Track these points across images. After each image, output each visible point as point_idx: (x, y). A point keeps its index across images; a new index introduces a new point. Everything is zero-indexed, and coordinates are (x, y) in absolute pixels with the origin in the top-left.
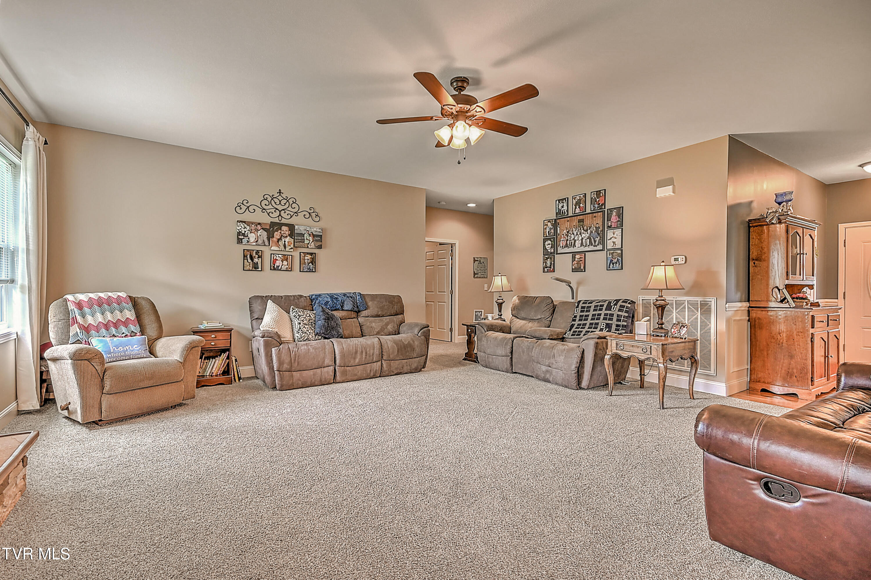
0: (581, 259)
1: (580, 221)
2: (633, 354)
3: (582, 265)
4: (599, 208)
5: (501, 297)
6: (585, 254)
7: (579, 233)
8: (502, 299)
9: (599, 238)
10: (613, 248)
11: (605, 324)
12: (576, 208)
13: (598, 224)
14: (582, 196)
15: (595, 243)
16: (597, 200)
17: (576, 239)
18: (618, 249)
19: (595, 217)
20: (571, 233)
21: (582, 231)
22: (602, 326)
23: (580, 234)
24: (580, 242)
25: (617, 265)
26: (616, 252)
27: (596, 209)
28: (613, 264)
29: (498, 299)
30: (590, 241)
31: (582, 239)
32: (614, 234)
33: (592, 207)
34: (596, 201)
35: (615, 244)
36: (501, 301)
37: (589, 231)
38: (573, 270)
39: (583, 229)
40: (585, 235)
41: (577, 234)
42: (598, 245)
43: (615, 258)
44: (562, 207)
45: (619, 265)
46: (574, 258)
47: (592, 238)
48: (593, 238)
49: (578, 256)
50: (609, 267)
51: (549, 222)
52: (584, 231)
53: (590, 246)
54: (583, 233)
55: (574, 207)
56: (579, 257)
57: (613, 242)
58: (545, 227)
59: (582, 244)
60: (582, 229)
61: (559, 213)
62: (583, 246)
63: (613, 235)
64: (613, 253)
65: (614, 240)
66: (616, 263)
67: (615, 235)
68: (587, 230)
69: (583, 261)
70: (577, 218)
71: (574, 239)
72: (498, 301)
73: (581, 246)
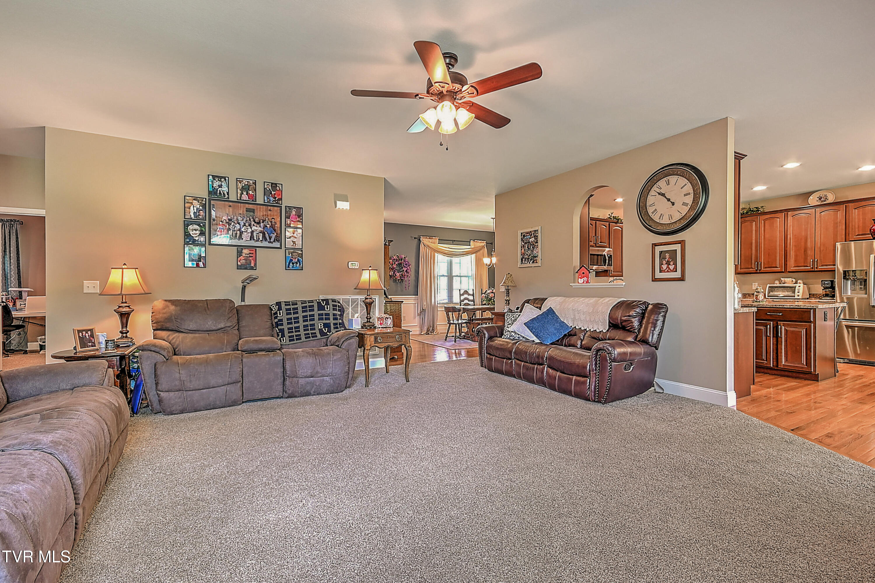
0: (251, 255)
1: (248, 210)
2: (389, 344)
3: (252, 261)
4: (274, 202)
5: (126, 302)
6: (256, 249)
7: (247, 224)
8: (129, 306)
9: (275, 234)
10: (293, 247)
11: (322, 324)
12: (242, 194)
13: (274, 219)
14: (251, 182)
15: (270, 239)
16: (273, 193)
17: (243, 230)
18: (298, 249)
19: (270, 210)
20: (236, 222)
21: (253, 223)
22: (319, 326)
23: (250, 225)
24: (250, 234)
25: (298, 265)
26: (296, 252)
27: (271, 202)
28: (293, 264)
29: (120, 307)
30: (264, 236)
31: (252, 232)
32: (294, 233)
33: (266, 199)
34: (271, 193)
35: (295, 244)
36: (127, 309)
37: (262, 224)
38: (239, 267)
39: (254, 221)
40: (257, 229)
41: (245, 225)
42: (274, 241)
43: (296, 258)
44: (220, 186)
45: (300, 265)
46: (239, 254)
47: (266, 233)
48: (268, 233)
49: (246, 251)
50: (288, 267)
51: (194, 199)
52: (255, 222)
53: (264, 242)
54: (254, 226)
55: (239, 191)
56: (248, 253)
57: (293, 241)
58: (187, 205)
59: (252, 238)
60: (252, 220)
61: (213, 192)
62: (254, 240)
63: (292, 235)
64: (293, 252)
65: (295, 240)
66: (297, 263)
67: (295, 235)
68: (259, 223)
69: (254, 257)
70: (244, 207)
71: (240, 230)
72: (121, 310)
73: (251, 240)
